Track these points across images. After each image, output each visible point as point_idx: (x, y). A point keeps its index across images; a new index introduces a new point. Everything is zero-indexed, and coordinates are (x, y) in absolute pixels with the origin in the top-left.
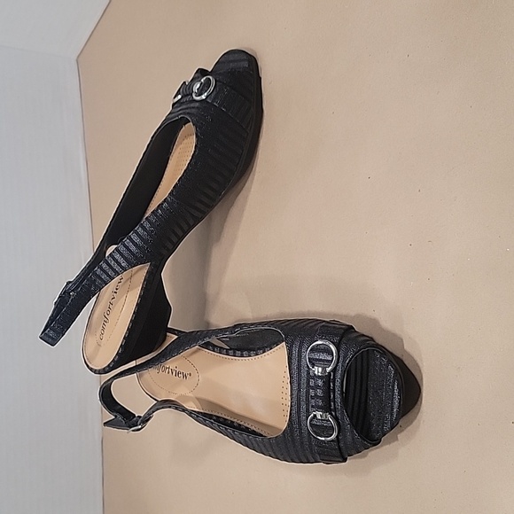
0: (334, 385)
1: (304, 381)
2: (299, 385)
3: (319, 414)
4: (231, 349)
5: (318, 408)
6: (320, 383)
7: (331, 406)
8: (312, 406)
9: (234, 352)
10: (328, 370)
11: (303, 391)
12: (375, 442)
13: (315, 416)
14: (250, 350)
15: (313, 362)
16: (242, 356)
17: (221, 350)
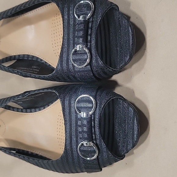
0: (94, 123)
1: (74, 122)
2: (71, 125)
3: (85, 143)
4: (24, 108)
5: (85, 139)
6: (85, 122)
7: (93, 137)
8: (80, 138)
9: (26, 110)
10: (90, 113)
11: (74, 129)
12: (122, 157)
13: (82, 144)
14: (35, 108)
15: (80, 109)
16: (31, 112)
17: (18, 110)
